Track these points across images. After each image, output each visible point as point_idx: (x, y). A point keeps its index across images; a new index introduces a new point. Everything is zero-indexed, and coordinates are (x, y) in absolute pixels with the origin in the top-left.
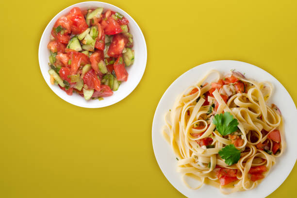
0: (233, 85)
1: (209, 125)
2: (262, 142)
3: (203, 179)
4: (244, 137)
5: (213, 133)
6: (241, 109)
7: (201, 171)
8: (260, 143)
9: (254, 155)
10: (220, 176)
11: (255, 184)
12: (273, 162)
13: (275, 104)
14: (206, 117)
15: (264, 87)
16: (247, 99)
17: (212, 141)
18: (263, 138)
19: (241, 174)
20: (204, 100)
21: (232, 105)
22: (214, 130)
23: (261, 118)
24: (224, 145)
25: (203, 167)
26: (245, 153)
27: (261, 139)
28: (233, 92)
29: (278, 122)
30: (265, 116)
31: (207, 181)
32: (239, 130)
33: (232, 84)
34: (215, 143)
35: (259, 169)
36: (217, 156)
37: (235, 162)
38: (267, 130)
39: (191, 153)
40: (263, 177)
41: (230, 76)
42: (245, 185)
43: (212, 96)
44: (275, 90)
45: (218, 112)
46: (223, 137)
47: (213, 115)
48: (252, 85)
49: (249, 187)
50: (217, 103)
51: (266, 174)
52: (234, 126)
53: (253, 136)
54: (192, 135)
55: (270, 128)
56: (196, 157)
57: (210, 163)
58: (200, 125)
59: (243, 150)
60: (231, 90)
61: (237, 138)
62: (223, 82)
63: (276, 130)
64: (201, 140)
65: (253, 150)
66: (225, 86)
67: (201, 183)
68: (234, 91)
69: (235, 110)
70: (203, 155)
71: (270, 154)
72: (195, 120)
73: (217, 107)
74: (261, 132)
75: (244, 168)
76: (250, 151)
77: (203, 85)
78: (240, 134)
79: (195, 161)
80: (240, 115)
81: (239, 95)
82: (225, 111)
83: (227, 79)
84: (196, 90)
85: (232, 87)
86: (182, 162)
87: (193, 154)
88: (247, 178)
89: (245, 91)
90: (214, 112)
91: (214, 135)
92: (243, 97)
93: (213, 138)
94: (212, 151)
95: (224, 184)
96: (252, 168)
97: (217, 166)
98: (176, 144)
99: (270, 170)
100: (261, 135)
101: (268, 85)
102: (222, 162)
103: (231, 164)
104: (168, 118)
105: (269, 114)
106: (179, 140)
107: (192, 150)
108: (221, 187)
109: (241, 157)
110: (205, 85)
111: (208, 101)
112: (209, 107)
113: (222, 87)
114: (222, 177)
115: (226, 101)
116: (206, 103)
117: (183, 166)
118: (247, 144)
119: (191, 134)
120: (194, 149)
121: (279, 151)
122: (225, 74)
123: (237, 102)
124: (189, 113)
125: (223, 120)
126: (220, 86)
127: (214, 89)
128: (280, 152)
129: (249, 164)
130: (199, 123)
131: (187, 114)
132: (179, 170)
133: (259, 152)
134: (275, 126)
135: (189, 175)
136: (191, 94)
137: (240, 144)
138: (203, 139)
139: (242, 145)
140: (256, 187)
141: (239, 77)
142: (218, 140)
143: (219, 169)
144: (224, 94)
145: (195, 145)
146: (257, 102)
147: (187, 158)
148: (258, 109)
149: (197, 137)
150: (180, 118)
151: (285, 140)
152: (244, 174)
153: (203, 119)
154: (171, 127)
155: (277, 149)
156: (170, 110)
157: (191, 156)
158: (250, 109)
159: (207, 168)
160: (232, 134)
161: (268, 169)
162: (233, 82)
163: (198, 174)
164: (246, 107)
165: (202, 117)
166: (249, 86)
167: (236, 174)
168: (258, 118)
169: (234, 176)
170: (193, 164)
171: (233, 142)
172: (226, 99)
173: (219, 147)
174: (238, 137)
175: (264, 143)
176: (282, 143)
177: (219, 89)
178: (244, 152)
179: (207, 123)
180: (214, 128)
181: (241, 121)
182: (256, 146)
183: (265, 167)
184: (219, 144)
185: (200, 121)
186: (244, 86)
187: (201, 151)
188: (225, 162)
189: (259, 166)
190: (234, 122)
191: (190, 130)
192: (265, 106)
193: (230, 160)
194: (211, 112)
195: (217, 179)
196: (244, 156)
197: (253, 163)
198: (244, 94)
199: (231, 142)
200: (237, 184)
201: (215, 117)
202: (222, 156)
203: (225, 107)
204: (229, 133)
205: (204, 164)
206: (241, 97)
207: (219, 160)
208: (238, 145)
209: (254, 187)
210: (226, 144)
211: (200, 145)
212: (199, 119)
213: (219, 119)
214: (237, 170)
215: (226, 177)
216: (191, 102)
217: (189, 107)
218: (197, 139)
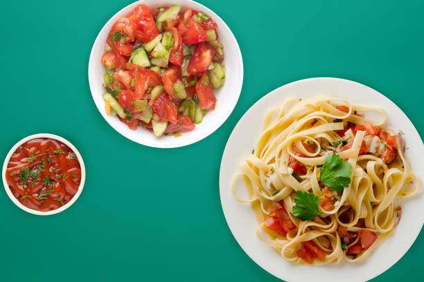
0: (385, 146)
1: (319, 156)
2: (349, 230)
3: (254, 199)
4: (338, 205)
5: (314, 167)
6: (366, 177)
7: (262, 189)
8: (346, 228)
9: (327, 232)
10: (274, 214)
11: (296, 261)
12: (336, 259)
13: (402, 210)
14: (325, 145)
15: (411, 182)
16: (383, 174)
17: (305, 173)
18: (355, 226)
19: (294, 235)
20: (342, 128)
21: (362, 163)
22: (318, 166)
23: (375, 206)
24: (311, 191)
25: (268, 187)
26: (322, 221)
27: (351, 226)
28: (377, 152)
29: (386, 228)
30: (380, 209)
31: (256, 205)
32: (340, 193)
33: (386, 143)
34: (305, 179)
35: (316, 250)
36: (293, 193)
37: (302, 218)
38: (367, 224)
39: (273, 161)
40: (310, 262)
41: (392, 135)
42: (286, 249)
43: (355, 133)
45: (343, 154)
46: (319, 182)
47: (334, 152)
48: (403, 167)
49: (288, 256)
50: (351, 145)
51: (317, 263)
52: (341, 184)
53: (347, 214)
54: (293, 146)
55: (372, 226)
56: (273, 171)
57: (278, 192)
58: (311, 146)
59: (323, 216)
60: (377, 148)
61: (330, 198)
62: (380, 132)
63: (375, 235)
64: (296, 160)
65: (333, 227)
66: (376, 138)
67: (249, 200)
68: (380, 153)
69: (360, 170)
70: (281, 176)
71: (343, 249)
72: (312, 136)
73: (346, 149)
74: (360, 220)
75: (304, 232)
76: (328, 224)
77: (358, 113)
78: (337, 197)
79: (266, 173)
80: (358, 180)
81: (380, 161)
82: (349, 161)
83: (386, 134)
84: (345, 109)
85: (382, 147)
86: (254, 159)
87: (273, 165)
88: (296, 245)
89: (389, 165)
90: (338, 149)
91: (313, 170)
92: (381, 167)
93: (308, 172)
94: (293, 183)
95: (268, 226)
96: (312, 242)
97: (281, 202)
98: (268, 137)
99: (326, 263)
100: (355, 222)
101: (417, 184)
102: (290, 205)
103: (296, 215)
104: (291, 104)
105: (386, 211)
106: (276, 136)
107: (276, 159)
108: (262, 224)
109: (313, 220)
110: (358, 115)
111: (345, 133)
112: (341, 139)
113: (373, 135)
114: (275, 218)
115: (362, 153)
116: (341, 133)
117: (251, 165)
118: (334, 215)
119: (293, 143)
120: (279, 162)
121: (355, 256)
122: (389, 127)
123: (370, 166)
124: (314, 122)
125: (337, 168)
126: (372, 132)
127: (363, 129)
128: (354, 258)
129: (313, 236)
130: (312, 143)
131: (312, 121)
132: (243, 163)
133: (335, 236)
134: (379, 229)
135: (247, 179)
136: (337, 107)
137: (326, 207)
138: (299, 162)
139: (328, 210)
140: (293, 264)
141: (399, 145)
142: (311, 180)
143: (280, 207)
144: (367, 144)
145: (284, 158)
146: (389, 188)
147: (262, 162)
148: (381, 196)
149: (295, 154)
150: (301, 118)
151: (372, 253)
152: (297, 239)
153: (321, 144)
154: (282, 116)
155: (355, 252)
157: (269, 164)
158: (374, 186)
159: (270, 193)
160: (330, 189)
161: (324, 261)
162: (388, 144)
163: (256, 188)
164: (372, 180)
165: (322, 141)
166: (399, 164)
167: (290, 229)
168: (372, 203)
169: (286, 229)
170: (262, 174)
171: (323, 197)
172: (364, 150)
173: (304, 186)
174: (333, 198)
175: (349, 232)
176: (366, 253)
177: (368, 134)
178: (321, 218)
179: (321, 152)
180: (320, 164)
181: (353, 187)
182: (339, 226)
183: (325, 255)
184: (308, 184)
185: (316, 142)
186: (394, 159)
187: (283, 170)
188: (294, 207)
189: (319, 249)
190: (346, 181)
191: (297, 139)
192: (391, 200)
193: (300, 210)
194: (336, 146)
195: (268, 213)
196: (317, 222)
197: (317, 238)
198: (385, 166)
199: (322, 196)
200: (281, 239)
201: (334, 155)
202: (298, 198)
203: (354, 157)
204: (329, 185)
205: (272, 185)
206: (379, 165)
207: (290, 199)
208: (323, 205)
209: (293, 262)
210: (314, 192)
211: (289, 164)
212: (316, 139)
213: (334, 161)
214: (295, 227)
215: (278, 222)
216: (329, 116)
217: (322, 118)
218: (293, 155)
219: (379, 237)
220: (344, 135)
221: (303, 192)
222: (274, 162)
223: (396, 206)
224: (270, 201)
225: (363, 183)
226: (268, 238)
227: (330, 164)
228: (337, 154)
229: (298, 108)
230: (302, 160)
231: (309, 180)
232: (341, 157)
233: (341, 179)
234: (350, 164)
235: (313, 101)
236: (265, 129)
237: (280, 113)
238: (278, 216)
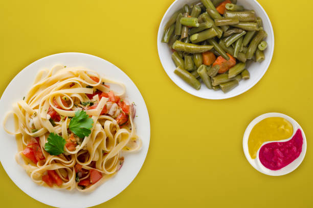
0: (121, 112)
1: (71, 110)
2: (83, 167)
3: (19, 132)
4: (79, 148)
5: (66, 118)
6: (103, 131)
7: (25, 126)
8: (82, 166)
9: (67, 167)
10: (31, 146)
11: (41, 183)
12: (70, 187)
13: (125, 160)
14: (77, 103)
15: (135, 141)
16: (116, 132)
17: (59, 121)
18: (88, 166)
19: (42, 164)
20: (92, 93)
21: (101, 121)
22: (69, 117)
23: (105, 154)
24: (60, 134)
25: (30, 125)
26: (64, 158)
27: (85, 165)
28: (114, 115)
29: (110, 171)
30: (108, 157)
31: (19, 137)
32: (82, 140)
33: (122, 110)
34: (58, 125)
35: (56, 178)
36: (47, 133)
37: (51, 153)
38: (97, 166)
39: (37, 107)
40: (51, 186)
41: (127, 104)
42: (35, 173)
43: (100, 98)
44: (138, 153)
45: (89, 111)
46: (68, 129)
47: (83, 109)
48: (131, 129)
49: (36, 178)
50: (96, 106)
51: (55, 187)
52: (84, 134)
53: (84, 156)
54: (54, 99)
55: (101, 168)
56: (36, 115)
57: (37, 131)
58: (67, 102)
59: (66, 154)
60: (115, 112)
61: (74, 142)
62: (119, 101)
63: (101, 175)
64: (54, 110)
65: (72, 163)
66: (115, 105)
67: (15, 132)
68: (116, 116)
69: (99, 126)
70: (41, 120)
71: (76, 181)
72: (69, 94)
73: (92, 108)
74: (92, 162)
75: (50, 164)
76: (69, 161)
77: (105, 84)
78: (79, 143)
79: (31, 115)
80: (96, 133)
81: (115, 122)
82: (93, 117)
83: (123, 103)
84: (97, 80)
85: (118, 112)
86: (24, 104)
87: (36, 111)
88: (42, 172)
89: (121, 126)
90: (86, 108)
91: (65, 119)
92: (115, 127)
93: (61, 120)
94: (48, 126)
95: (25, 154)
96: (55, 171)
97: (38, 138)
98: (37, 89)
100: (89, 163)
101: (138, 144)
102: (44, 141)
103: (47, 150)
104: (58, 69)
105: (113, 159)
106: (43, 90)
107: (40, 107)
108: (21, 152)
109: (58, 156)
110: (106, 86)
111: (94, 97)
112: (89, 101)
113: (113, 102)
114: (31, 149)
115: (103, 114)
116: (90, 96)
117: (20, 107)
118: (74, 155)
119: (54, 97)
120: (42, 109)
121: (84, 187)
122: (126, 99)
123: (107, 124)
124: (72, 85)
125: (83, 121)
126: (113, 100)
127: (107, 96)
128: (83, 189)
129: (56, 167)
130: (68, 100)
132: (15, 105)
133: (72, 170)
134: (105, 171)
135: (16, 117)
136: (91, 77)
137: (71, 148)
138: (56, 112)
139: (70, 151)
140: (38, 185)
141: (131, 113)
142: (62, 126)
143: (36, 142)
144: (108, 108)
145: (46, 107)
146: (118, 142)
147: (30, 107)
148: (111, 147)
149: (54, 105)
150: (63, 80)
151: (97, 187)
152: (44, 167)
153: (74, 102)
154: (50, 76)
155: (85, 185)
157: (34, 109)
158: (107, 139)
159: (31, 130)
160: (75, 136)
161: (61, 187)
162: (123, 110)
163: (21, 125)
164: (107, 135)
165: (76, 99)
166: (128, 127)
167: (40, 159)
168: (103, 151)
169: (38, 158)
170: (27, 116)
171: (68, 140)
172: (105, 112)
173: (56, 130)
174: (76, 143)
175: (83, 169)
176: (92, 187)
177: (110, 100)
178: (65, 155)
179: (73, 107)
180: (71, 116)
181: (92, 137)
182: (76, 163)
183: (62, 183)
184: (59, 129)
185: (71, 99)
186: (125, 122)
187: (45, 116)
188: (46, 144)
189: (59, 177)
190: (88, 132)
191: (58, 95)
192: (118, 152)
193: (50, 147)
194: (85, 105)
195: (26, 145)
196: (61, 158)
197: (59, 169)
198: (118, 126)
200: (32, 165)
201: (82, 111)
202: (50, 138)
203: (96, 116)
204: (75, 133)
205: (33, 125)
206: (113, 125)
207: (44, 137)
208: (67, 147)
209: (38, 183)
210: (63, 136)
211: (48, 112)
212: (71, 98)
213: (82, 115)
214: (44, 158)
215: (33, 152)
216: (84, 82)
217: (78, 83)
218: (52, 106)
219: (104, 177)
220: (92, 98)
221: (55, 134)
223: (121, 157)
224: (30, 136)
225: (100, 136)
226: (23, 162)
227: (78, 117)
229: (62, 73)
230: (59, 111)
232: (87, 114)
233: (84, 130)
234: (93, 120)
235: (75, 69)
236: (36, 83)
237: (49, 73)
238: (34, 148)
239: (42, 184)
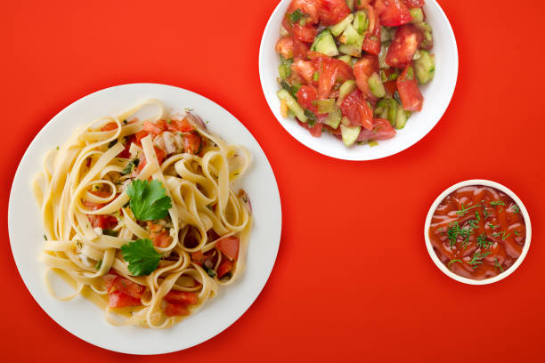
0: (182, 136)
1: (118, 194)
2: (203, 251)
3: (81, 287)
4: (174, 232)
5: (121, 210)
6: (184, 182)
7: (82, 271)
8: (200, 251)
9: (183, 269)
10: (113, 289)
11: (171, 321)
12: (212, 292)
13: (246, 192)
14: (117, 178)
15: (236, 156)
16: (200, 167)
17: (116, 223)
18: (207, 244)
19: (149, 296)
20: (123, 148)
21: (169, 171)
22: (125, 206)
23: (214, 207)
24: (135, 237)
25: (87, 264)
26: (169, 262)
27: (204, 246)
28: (177, 148)
29: (242, 223)
30: (222, 207)
31: (87, 292)
32: (168, 218)
33: (180, 133)
34: (120, 229)
35: (184, 297)
36: (117, 253)
37: (146, 273)
38: (218, 233)
39: (73, 233)
40: (187, 314)
41: (181, 119)
42: (151, 318)
43: (139, 144)
44: (253, 165)
45: (141, 175)
46: (138, 222)
47: (132, 179)
48: (216, 145)
49: (158, 323)
50: (145, 159)
51: (194, 310)
52: (163, 209)
53: (190, 236)
54: (84, 203)
55: (226, 230)
56: (80, 244)
57: (101, 262)
58: (103, 190)
59: (167, 255)
60: (175, 144)
61: (161, 231)
62: (166, 125)
63: (235, 238)
64: (97, 216)
65: (185, 259)
66: (166, 134)
67: (75, 292)
68: (180, 147)
69: (172, 180)
70: (93, 243)
71: (212, 276)
72: (96, 178)
73: (142, 167)
74: (207, 233)
75: (158, 288)
76: (177, 260)
77: (128, 121)
78: (168, 225)
79: (74, 251)
80: (178, 192)
81: (187, 156)
82: (154, 178)
83: (173, 123)
84: (113, 126)
85: (178, 139)
86: (52, 245)
87: (76, 238)
88: (159, 306)
89: (200, 153)
90: (134, 174)
91: (122, 214)
92: (193, 162)
93: (118, 219)
94: (110, 242)
95: (115, 305)
96: (173, 291)
97: (112, 271)
98: (50, 211)
99: (202, 305)
100: (205, 238)
101: (243, 154)
102: (123, 267)
103: (137, 274)
104: (51, 159)
105: (230, 205)
106: (58, 204)
107: (76, 229)
108: (108, 308)
109: (159, 267)
110: (131, 122)
111: (130, 151)
112: (128, 162)
113: (161, 133)
114: (116, 292)
115: (162, 161)
116: (125, 154)
117: (52, 253)
118: (177, 246)
119: (82, 200)
120: (80, 229)
121: (229, 275)
122: (173, 113)
123: (180, 167)
124: (89, 162)
125: (146, 193)
126: (158, 130)
127: (145, 134)
128: (230, 278)
129: (170, 283)
130: (102, 186)
131: (86, 163)
132: (43, 257)
133: (194, 268)
134: (236, 229)
135: (59, 271)
136: (102, 130)
137: (164, 244)
138: (102, 216)
139: (167, 246)
140: (170, 327)
141: (195, 125)
142: (128, 226)
143: (114, 277)
144: (161, 147)
145: (83, 222)
146: (216, 178)
147: (63, 242)
148: (214, 191)
149: (92, 210)
150: (72, 167)
151: (245, 259)
152: (156, 298)
153: (112, 180)
154: (50, 178)
155: (227, 271)
156: (58, 148)
157: (71, 238)
158: (199, 187)
159: (94, 269)
160: (155, 222)
161: (200, 303)
162: (183, 131)
163: (75, 274)
164: (193, 182)
165: (110, 176)
166: (209, 145)
167: (141, 293)
168: (208, 206)
169: (136, 296)
170: (70, 255)
171: (153, 236)
172: (162, 156)
173: (125, 238)
174: (164, 229)
175: (206, 254)
176: (238, 264)
177: (155, 135)
178: (166, 259)
179: (117, 189)
180: (126, 202)
181: (177, 203)
182: (190, 255)
183: (197, 296)
184: (127, 232)
185: (104, 181)
186: (200, 143)
187: (91, 235)
188: (129, 267)
189: (186, 293)
190: (165, 201)
191: (83, 192)
192: (227, 189)
193: (137, 266)
194: (129, 171)
195: (105, 292)
196: (165, 266)
197: (177, 283)
198: (196, 157)
199: (150, 234)
200: (138, 311)
201: (134, 183)
202: (125, 255)
203: (156, 171)
204: (150, 218)
205: (90, 260)
206: (189, 161)
207: (119, 261)
208: (159, 244)
209: (167, 326)
210: (139, 236)
211: (92, 225)
212: (103, 179)
213: (139, 188)
214: (144, 288)
215: (123, 294)
216: (99, 144)
217: (94, 152)
218: (90, 213)
219: (241, 238)
220: (130, 154)
221: (128, 244)
222: (75, 233)
223: (237, 193)
224: (99, 278)
225: (185, 192)
226: (124, 318)
227: (136, 194)
228: (136, 179)
229: (62, 159)
230: (100, 212)
231: (125, 227)
232: (143, 180)
233: (159, 203)
234: (157, 181)
235: (73, 139)
236: (41, 203)
237: (46, 176)
238: (119, 287)
239: (173, 321)
